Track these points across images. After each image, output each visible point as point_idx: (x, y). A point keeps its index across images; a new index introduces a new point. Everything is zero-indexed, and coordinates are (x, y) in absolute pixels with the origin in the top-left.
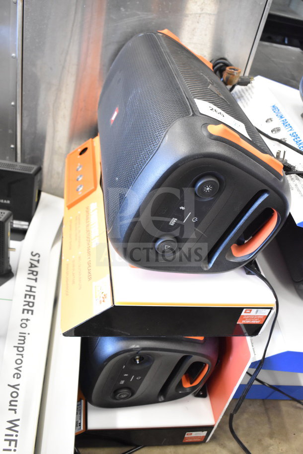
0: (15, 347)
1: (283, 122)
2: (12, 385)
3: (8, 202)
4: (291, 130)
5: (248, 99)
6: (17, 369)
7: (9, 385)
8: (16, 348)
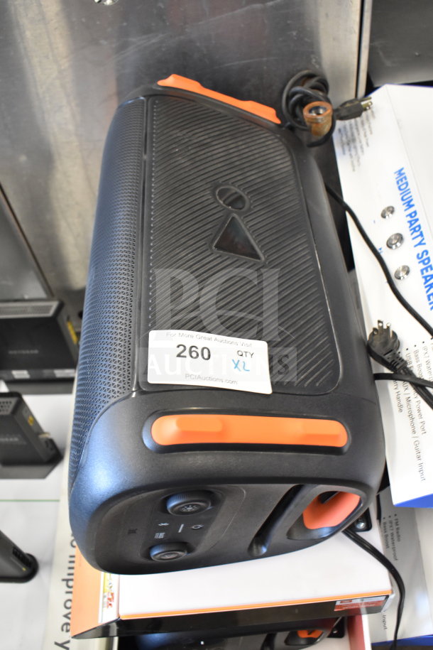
0: (63, 580)
1: (409, 219)
2: (60, 642)
3: (36, 352)
4: (420, 244)
5: (362, 147)
6: (66, 616)
7: (56, 644)
8: (65, 583)
